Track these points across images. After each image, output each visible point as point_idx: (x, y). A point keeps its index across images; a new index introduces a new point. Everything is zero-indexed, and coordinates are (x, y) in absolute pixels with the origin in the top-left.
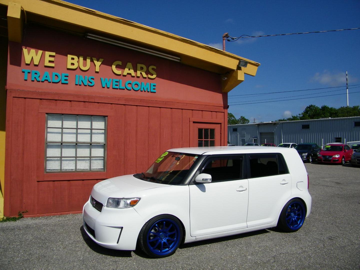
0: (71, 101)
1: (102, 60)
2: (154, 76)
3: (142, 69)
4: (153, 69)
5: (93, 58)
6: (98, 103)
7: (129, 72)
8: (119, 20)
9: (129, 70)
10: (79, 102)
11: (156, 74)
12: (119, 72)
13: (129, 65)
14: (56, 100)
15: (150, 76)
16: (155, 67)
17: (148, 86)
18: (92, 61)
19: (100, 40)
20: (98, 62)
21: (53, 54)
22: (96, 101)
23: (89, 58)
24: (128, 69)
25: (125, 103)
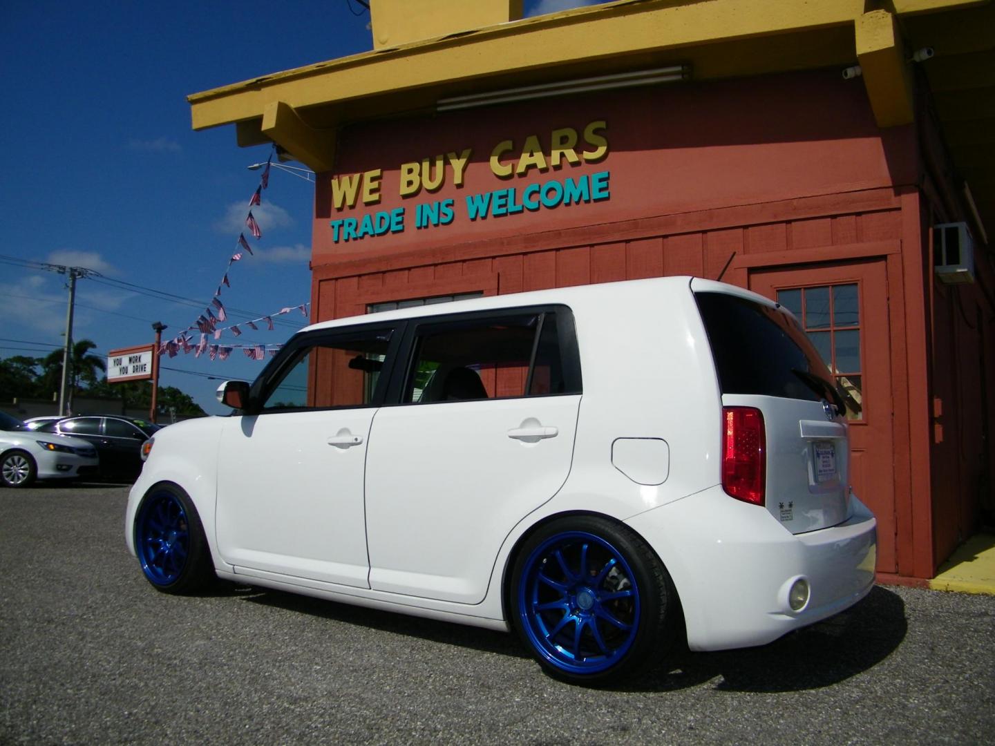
0: (409, 269)
1: (467, 152)
2: (601, 151)
3: (564, 141)
4: (596, 132)
5: (449, 155)
6: (464, 261)
7: (531, 161)
8: (453, 39)
9: (531, 155)
10: (426, 268)
11: (606, 143)
12: (505, 170)
13: (532, 141)
14: (384, 272)
15: (588, 155)
16: (602, 124)
17: (583, 186)
18: (447, 162)
19: (464, 105)
20: (459, 159)
21: (377, 173)
22: (457, 259)
23: (442, 156)
24: (528, 154)
25: (526, 247)
